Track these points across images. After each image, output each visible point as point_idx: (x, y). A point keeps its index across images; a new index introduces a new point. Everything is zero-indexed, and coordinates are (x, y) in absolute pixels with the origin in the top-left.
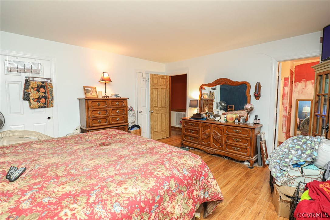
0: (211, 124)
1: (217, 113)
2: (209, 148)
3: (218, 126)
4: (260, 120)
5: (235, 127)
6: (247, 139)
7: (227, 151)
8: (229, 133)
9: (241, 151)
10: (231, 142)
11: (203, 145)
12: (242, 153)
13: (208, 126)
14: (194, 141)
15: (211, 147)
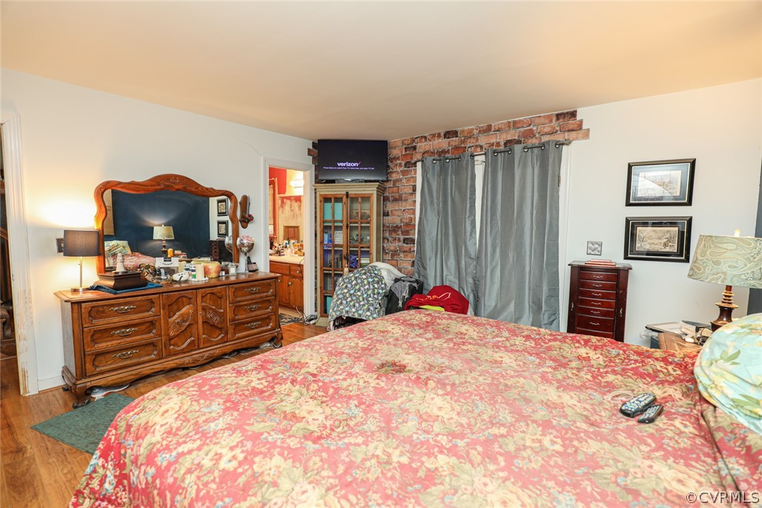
0: (195, 291)
1: (166, 263)
2: (194, 353)
3: (213, 291)
4: (255, 263)
5: (250, 284)
6: (268, 300)
7: (238, 338)
8: (239, 299)
9: (260, 326)
10: (244, 316)
11: (175, 355)
12: (263, 329)
13: (184, 299)
14: (140, 356)
15: (201, 346)
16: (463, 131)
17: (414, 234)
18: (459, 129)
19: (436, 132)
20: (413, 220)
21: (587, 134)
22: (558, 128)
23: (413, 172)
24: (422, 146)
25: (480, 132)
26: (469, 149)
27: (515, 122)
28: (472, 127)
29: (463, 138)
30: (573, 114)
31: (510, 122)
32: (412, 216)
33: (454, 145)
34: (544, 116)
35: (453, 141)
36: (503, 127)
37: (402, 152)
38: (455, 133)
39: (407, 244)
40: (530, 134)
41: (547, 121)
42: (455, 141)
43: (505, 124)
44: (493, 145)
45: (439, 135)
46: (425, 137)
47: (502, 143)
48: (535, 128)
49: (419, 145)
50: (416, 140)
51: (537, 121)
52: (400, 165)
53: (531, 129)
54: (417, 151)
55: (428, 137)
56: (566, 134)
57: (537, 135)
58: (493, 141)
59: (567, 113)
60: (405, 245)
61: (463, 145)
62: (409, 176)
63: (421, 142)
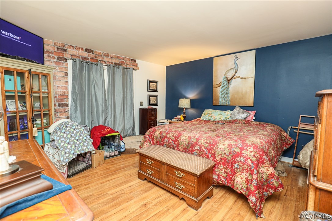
16: (96, 52)
17: (68, 101)
18: (94, 50)
19: (81, 47)
20: (66, 93)
21: (139, 69)
22: (131, 64)
23: (64, 64)
24: (70, 51)
25: (104, 55)
26: (100, 61)
27: (118, 57)
28: (100, 52)
29: (96, 55)
30: (135, 61)
31: (116, 56)
32: (65, 90)
33: (91, 57)
34: (127, 58)
35: (91, 55)
36: (114, 57)
37: (55, 50)
38: (92, 52)
39: (62, 107)
40: (123, 63)
41: (128, 60)
42: (92, 55)
43: (115, 56)
44: (110, 63)
45: (82, 49)
46: (73, 47)
47: (114, 63)
48: (125, 61)
49: (68, 50)
50: (66, 46)
51: (125, 59)
52: (53, 57)
53: (123, 61)
54: (67, 53)
55: (75, 47)
56: (134, 67)
57: (126, 64)
58: (110, 61)
59: (134, 60)
60: (60, 108)
61: (96, 58)
62: (61, 66)
63: (70, 48)
